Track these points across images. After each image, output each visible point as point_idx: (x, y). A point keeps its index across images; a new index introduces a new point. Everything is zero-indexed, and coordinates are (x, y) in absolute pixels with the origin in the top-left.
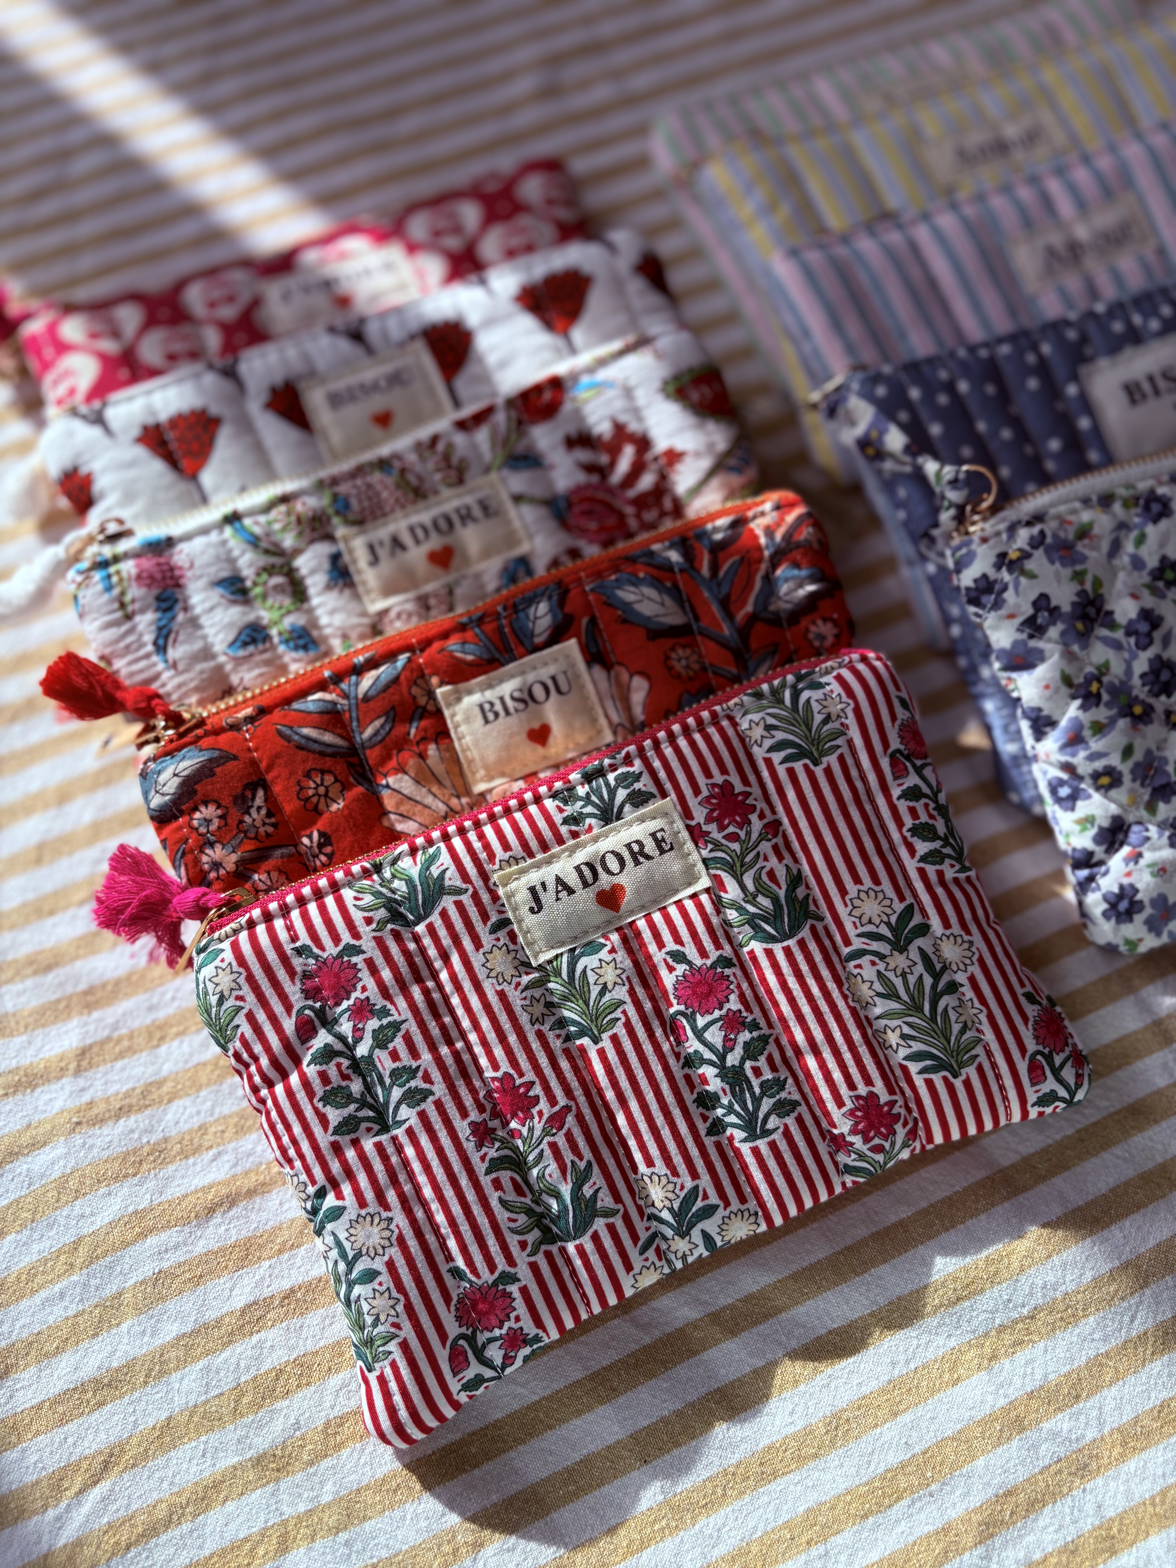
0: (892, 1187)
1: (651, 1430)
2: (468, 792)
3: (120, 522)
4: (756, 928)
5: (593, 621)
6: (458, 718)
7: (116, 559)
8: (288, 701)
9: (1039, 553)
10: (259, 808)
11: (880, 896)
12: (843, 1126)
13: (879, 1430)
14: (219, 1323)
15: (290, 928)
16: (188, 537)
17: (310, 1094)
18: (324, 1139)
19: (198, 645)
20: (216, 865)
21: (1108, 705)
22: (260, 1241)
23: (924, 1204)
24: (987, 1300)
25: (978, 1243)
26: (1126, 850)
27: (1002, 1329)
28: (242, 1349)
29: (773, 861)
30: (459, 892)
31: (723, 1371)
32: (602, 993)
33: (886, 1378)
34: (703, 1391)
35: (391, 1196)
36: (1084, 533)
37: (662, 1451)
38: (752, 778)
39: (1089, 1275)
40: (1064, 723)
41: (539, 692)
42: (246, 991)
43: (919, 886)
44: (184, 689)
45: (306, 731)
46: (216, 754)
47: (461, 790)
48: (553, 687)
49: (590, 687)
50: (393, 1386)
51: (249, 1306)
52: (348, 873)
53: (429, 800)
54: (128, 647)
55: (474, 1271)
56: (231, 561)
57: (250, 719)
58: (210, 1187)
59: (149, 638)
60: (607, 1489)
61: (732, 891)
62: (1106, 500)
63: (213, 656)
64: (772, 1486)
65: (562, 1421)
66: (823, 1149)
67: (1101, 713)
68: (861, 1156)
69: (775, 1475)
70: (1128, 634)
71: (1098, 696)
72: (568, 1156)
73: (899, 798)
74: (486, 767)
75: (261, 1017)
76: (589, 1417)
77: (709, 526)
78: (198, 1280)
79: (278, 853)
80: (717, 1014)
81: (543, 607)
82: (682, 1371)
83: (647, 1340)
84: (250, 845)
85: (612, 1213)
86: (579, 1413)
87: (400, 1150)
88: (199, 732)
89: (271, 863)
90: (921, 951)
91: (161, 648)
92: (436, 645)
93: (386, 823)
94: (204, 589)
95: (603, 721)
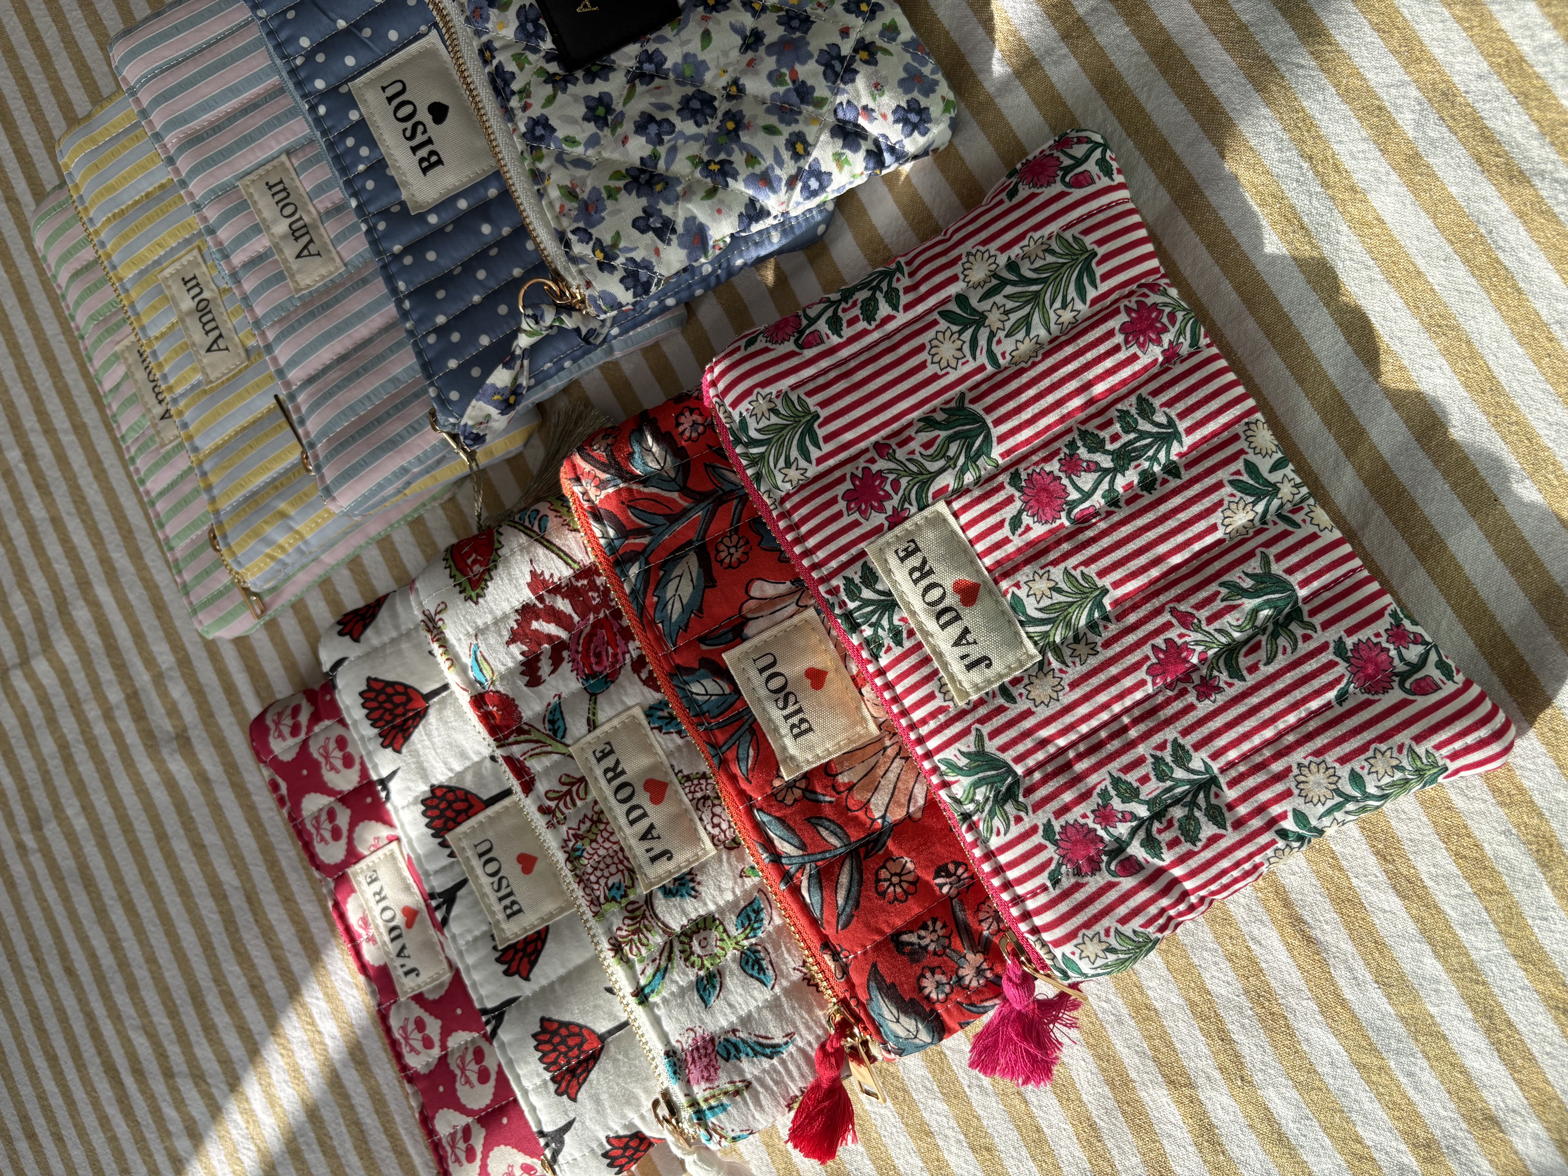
0: (1204, 300)
1: (1465, 499)
2: (880, 739)
3: (656, 1104)
4: (979, 454)
5: (702, 640)
6: (810, 757)
7: (694, 1104)
8: (814, 922)
9: (595, 232)
10: (920, 937)
11: (935, 343)
12: (1155, 353)
13: (1436, 287)
14: (1418, 920)
15: (1034, 894)
16: (664, 1037)
17: (1190, 855)
18: (1231, 837)
19: (767, 1015)
20: (979, 972)
21: (729, 154)
22: (1333, 890)
23: (1216, 269)
24: (1301, 202)
25: (1248, 215)
26: (862, 121)
27: (1325, 185)
28: (1441, 894)
29: (913, 445)
30: (980, 737)
31: (1400, 438)
32: (1059, 591)
33: (1386, 286)
34: (1421, 454)
35: (1277, 767)
36: (570, 193)
37: (1483, 486)
38: (837, 474)
39: (1265, 111)
40: (750, 192)
41: (776, 683)
42: (1099, 927)
43: (920, 309)
44: (811, 1024)
45: (840, 901)
46: (873, 984)
47: (878, 747)
48: (769, 670)
49: (765, 636)
50: (1458, 745)
51: (1399, 893)
52: (974, 844)
53: (892, 776)
54: (776, 1083)
55: (1338, 680)
56: (682, 991)
57: (835, 956)
58: (1287, 944)
59: (766, 1063)
60: (1527, 534)
61: (948, 480)
62: (537, 176)
63: (777, 998)
64: (1503, 380)
65: (1468, 582)
66: (1178, 369)
67: (738, 159)
68: (1181, 333)
69: (1491, 378)
70: (661, 142)
71: (721, 163)
72: (1218, 605)
73: (841, 336)
74: (854, 725)
75: (1122, 910)
76: (1460, 557)
77: (602, 541)
78: (1380, 945)
79: (960, 915)
80: (1065, 481)
81: (696, 688)
82: (1404, 476)
83: (1379, 512)
84: (957, 943)
85: (1265, 558)
86: (1458, 568)
87: (1232, 764)
88: (853, 1003)
89: (971, 920)
90: (982, 299)
91: (774, 1051)
92: (744, 785)
93: (919, 815)
94: (713, 1015)
95: (796, 619)
